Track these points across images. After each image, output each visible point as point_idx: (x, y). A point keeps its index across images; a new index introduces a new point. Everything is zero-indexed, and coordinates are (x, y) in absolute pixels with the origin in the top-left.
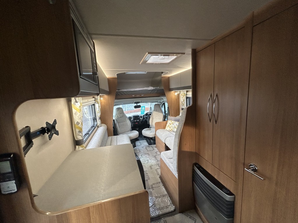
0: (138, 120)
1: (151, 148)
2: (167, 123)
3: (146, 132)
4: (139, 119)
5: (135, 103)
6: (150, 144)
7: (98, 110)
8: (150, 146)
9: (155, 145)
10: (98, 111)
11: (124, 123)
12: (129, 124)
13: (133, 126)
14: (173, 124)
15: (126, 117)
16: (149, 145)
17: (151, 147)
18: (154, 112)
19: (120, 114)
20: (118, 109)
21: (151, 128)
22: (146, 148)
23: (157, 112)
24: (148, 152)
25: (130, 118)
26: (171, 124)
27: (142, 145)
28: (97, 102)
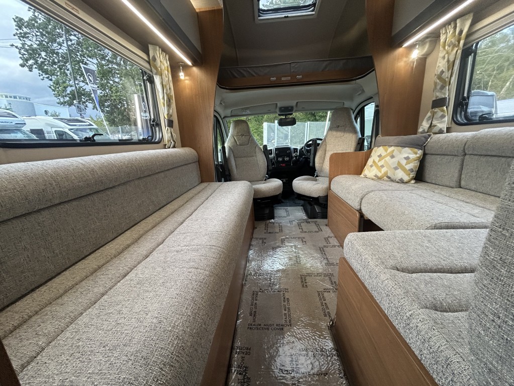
2: (368, 156)
6: (311, 215)
14: (393, 157)
17: (313, 224)
22: (299, 225)
26: (385, 156)
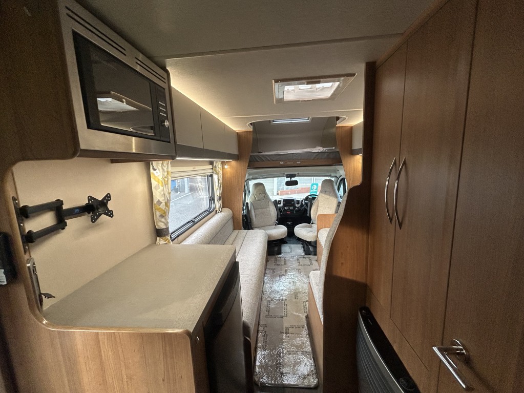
0: (291, 208)
1: (307, 262)
3: (301, 231)
4: (293, 205)
5: (288, 176)
7: (217, 184)
8: (306, 256)
9: (316, 257)
10: (217, 187)
11: (265, 209)
12: (273, 212)
13: (279, 216)
15: (270, 200)
16: (306, 254)
18: (321, 194)
19: (260, 194)
20: (257, 185)
21: (312, 224)
23: (327, 194)
24: (300, 267)
25: (276, 203)
27: (293, 253)
28: (216, 171)
